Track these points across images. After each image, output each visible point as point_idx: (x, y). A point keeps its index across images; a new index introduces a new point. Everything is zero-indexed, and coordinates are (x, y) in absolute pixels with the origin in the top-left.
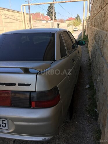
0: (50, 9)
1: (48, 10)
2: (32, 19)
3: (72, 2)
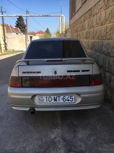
0: (20, 21)
1: (17, 22)
2: (5, 30)
3: (49, 16)
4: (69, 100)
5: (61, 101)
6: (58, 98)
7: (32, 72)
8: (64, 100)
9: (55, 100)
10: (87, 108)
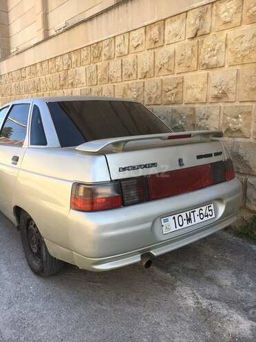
4: (207, 216)
5: (198, 220)
6: (192, 214)
7: (141, 166)
8: (202, 216)
9: (189, 220)
10: (218, 229)
